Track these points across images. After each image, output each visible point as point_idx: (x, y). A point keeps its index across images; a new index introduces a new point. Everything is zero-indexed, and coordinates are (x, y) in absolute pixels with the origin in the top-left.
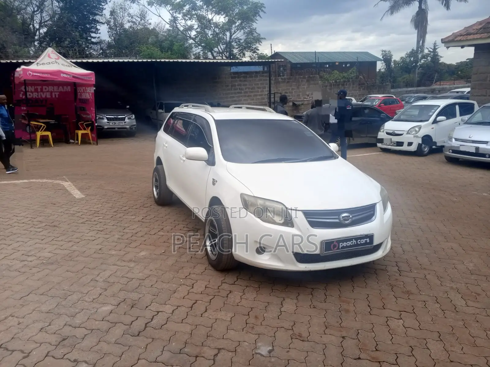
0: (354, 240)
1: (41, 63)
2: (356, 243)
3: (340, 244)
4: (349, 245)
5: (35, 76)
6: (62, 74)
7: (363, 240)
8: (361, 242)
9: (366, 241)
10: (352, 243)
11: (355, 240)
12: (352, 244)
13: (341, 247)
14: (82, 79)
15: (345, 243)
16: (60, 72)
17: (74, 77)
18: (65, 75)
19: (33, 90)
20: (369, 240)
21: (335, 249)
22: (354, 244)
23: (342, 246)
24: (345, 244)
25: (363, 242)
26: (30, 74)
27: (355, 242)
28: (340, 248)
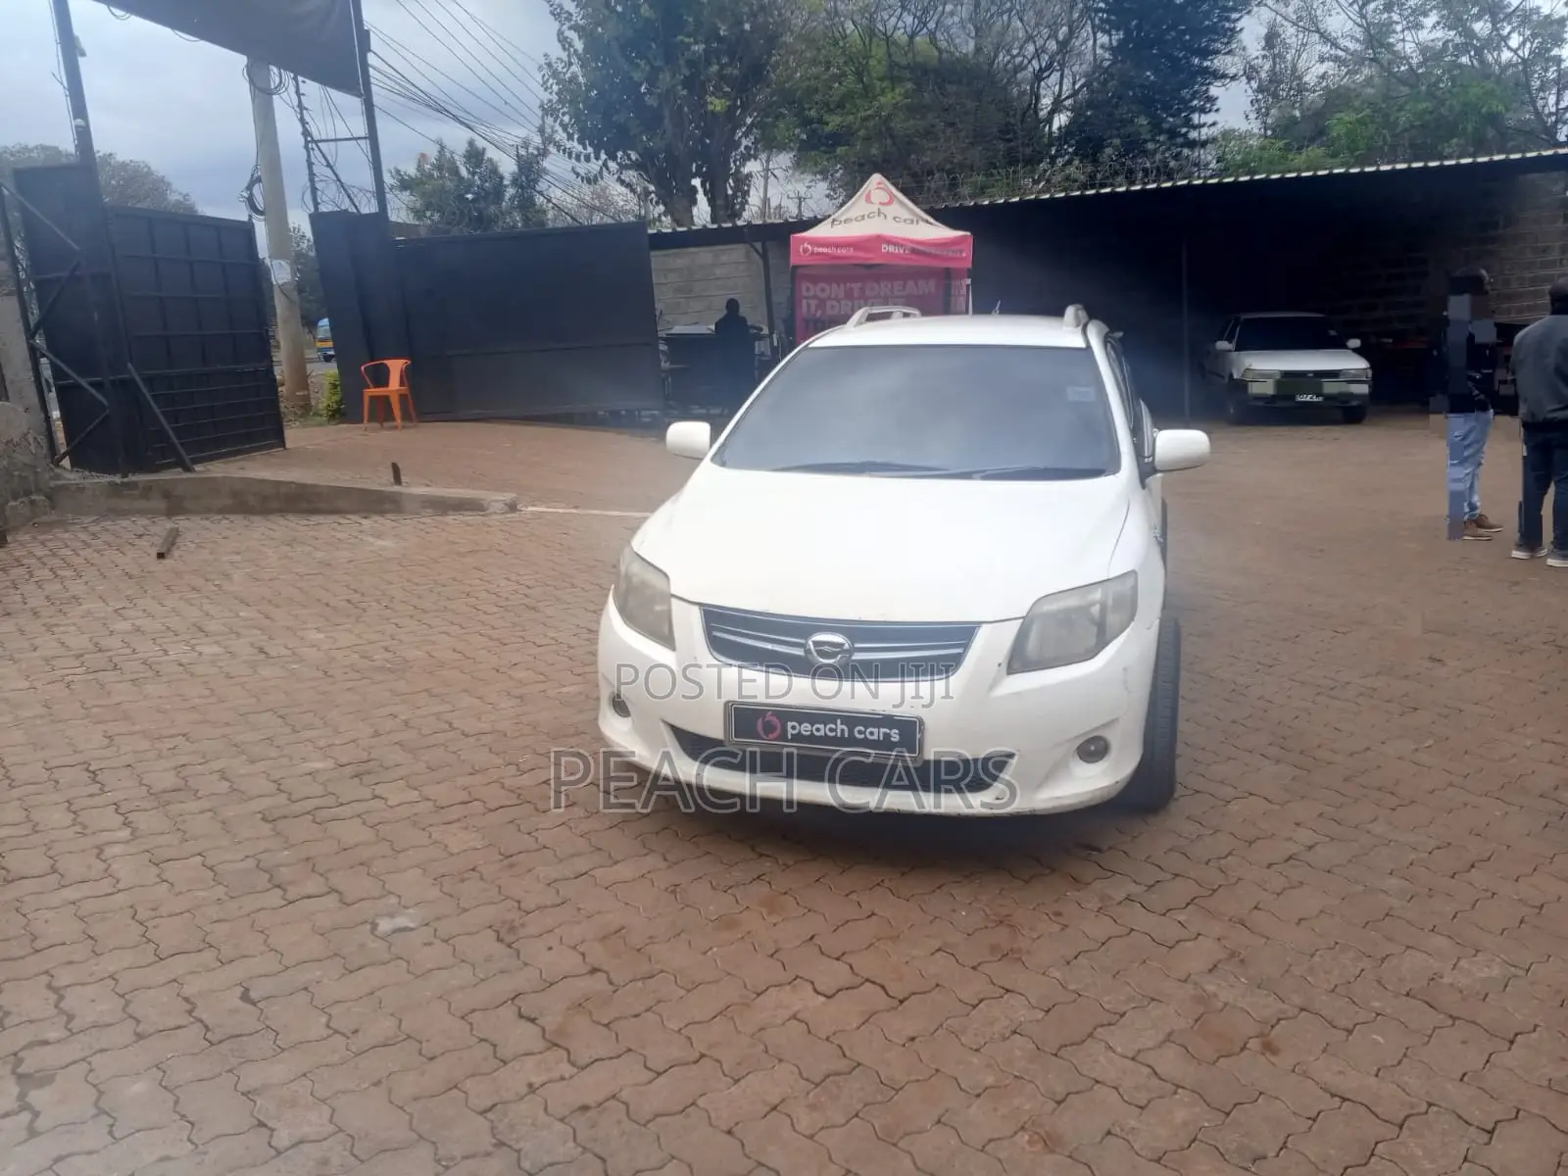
0: (839, 722)
1: (843, 218)
2: (846, 735)
3: (790, 724)
4: (822, 733)
5: (819, 254)
6: (884, 246)
7: (875, 730)
8: (867, 733)
9: (887, 736)
10: (831, 730)
11: (842, 724)
12: (833, 734)
13: (792, 735)
14: (935, 257)
15: (805, 725)
16: (880, 239)
17: (914, 251)
18: (891, 249)
19: (841, 294)
20: (900, 735)
21: (771, 736)
22: (839, 735)
23: (794, 732)
24: (805, 728)
25: (875, 737)
26: (805, 251)
27: (843, 731)
28: (790, 737)
